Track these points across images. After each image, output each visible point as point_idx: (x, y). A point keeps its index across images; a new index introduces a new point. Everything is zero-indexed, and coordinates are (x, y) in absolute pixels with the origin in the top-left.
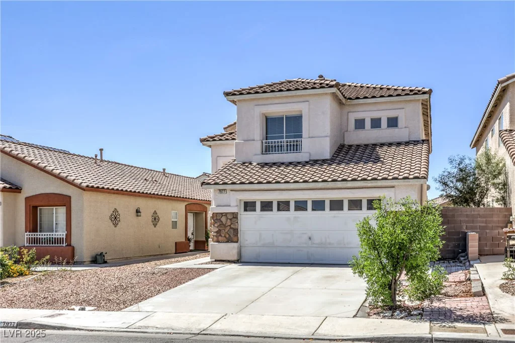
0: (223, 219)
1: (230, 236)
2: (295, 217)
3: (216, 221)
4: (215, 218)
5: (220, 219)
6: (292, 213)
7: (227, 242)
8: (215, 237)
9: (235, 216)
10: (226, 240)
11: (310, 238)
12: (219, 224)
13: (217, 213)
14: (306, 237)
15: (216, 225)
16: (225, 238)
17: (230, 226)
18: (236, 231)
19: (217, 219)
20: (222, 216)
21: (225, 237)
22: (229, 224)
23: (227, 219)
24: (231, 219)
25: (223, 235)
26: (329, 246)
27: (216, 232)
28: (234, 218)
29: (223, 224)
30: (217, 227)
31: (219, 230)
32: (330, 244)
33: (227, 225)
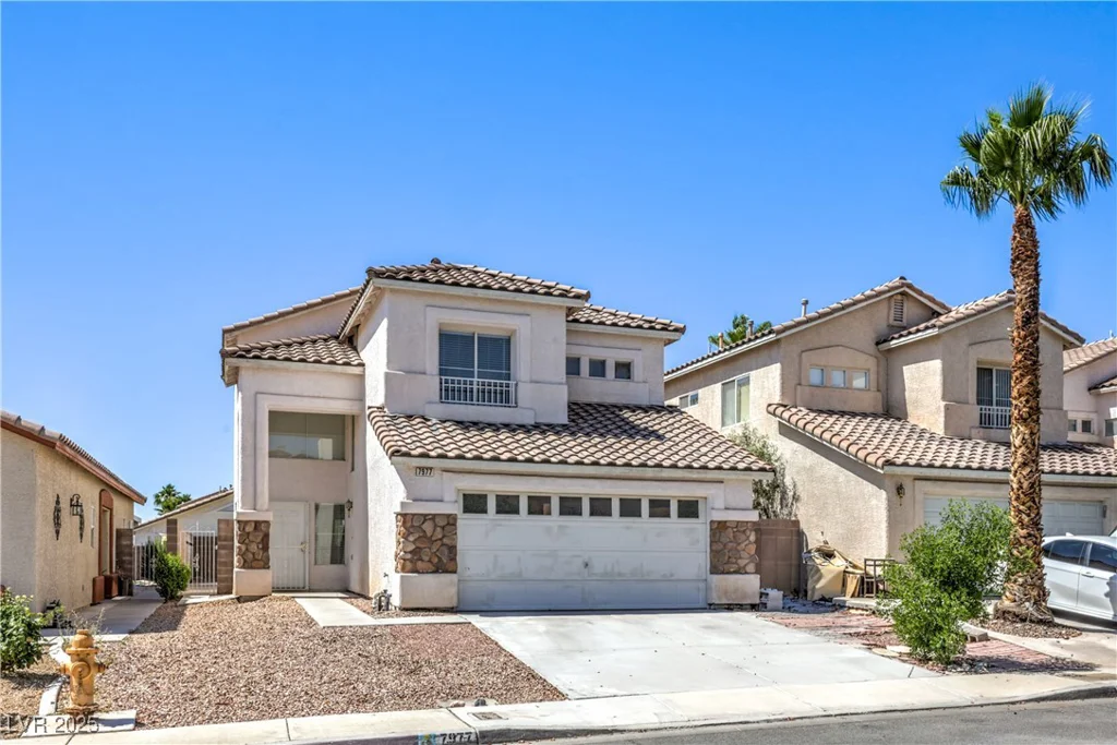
0: (428, 527)
1: (440, 559)
2: (560, 527)
3: (411, 530)
4: (409, 524)
5: (420, 527)
6: (555, 520)
7: (436, 572)
8: (408, 563)
9: (451, 521)
10: (434, 568)
11: (587, 565)
12: (417, 535)
13: (414, 515)
14: (579, 563)
15: (411, 538)
16: (430, 566)
17: (441, 539)
18: (452, 549)
19: (412, 526)
20: (425, 520)
21: (430, 561)
22: (440, 536)
23: (436, 526)
24: (443, 528)
25: (426, 558)
26: (617, 578)
27: (410, 552)
28: (448, 524)
29: (425, 536)
30: (414, 542)
31: (417, 548)
32: (620, 574)
33: (434, 539)
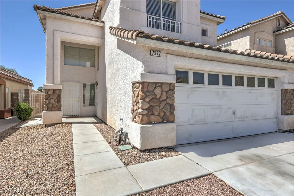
0: (158, 91)
1: (165, 113)
2: (223, 92)
3: (147, 94)
4: (146, 90)
5: (153, 91)
6: (221, 87)
7: (162, 122)
8: (145, 118)
9: (171, 88)
10: (161, 120)
11: (234, 113)
12: (151, 97)
13: (149, 83)
14: (231, 112)
15: (147, 100)
16: (159, 118)
17: (165, 100)
18: (172, 106)
19: (148, 91)
20: (156, 87)
21: (159, 115)
22: (165, 98)
23: (162, 91)
24: (167, 92)
25: (156, 113)
26: (246, 119)
27: (146, 109)
28: (170, 90)
29: (156, 98)
30: (149, 102)
31: (151, 106)
32: (247, 117)
33: (161, 100)
